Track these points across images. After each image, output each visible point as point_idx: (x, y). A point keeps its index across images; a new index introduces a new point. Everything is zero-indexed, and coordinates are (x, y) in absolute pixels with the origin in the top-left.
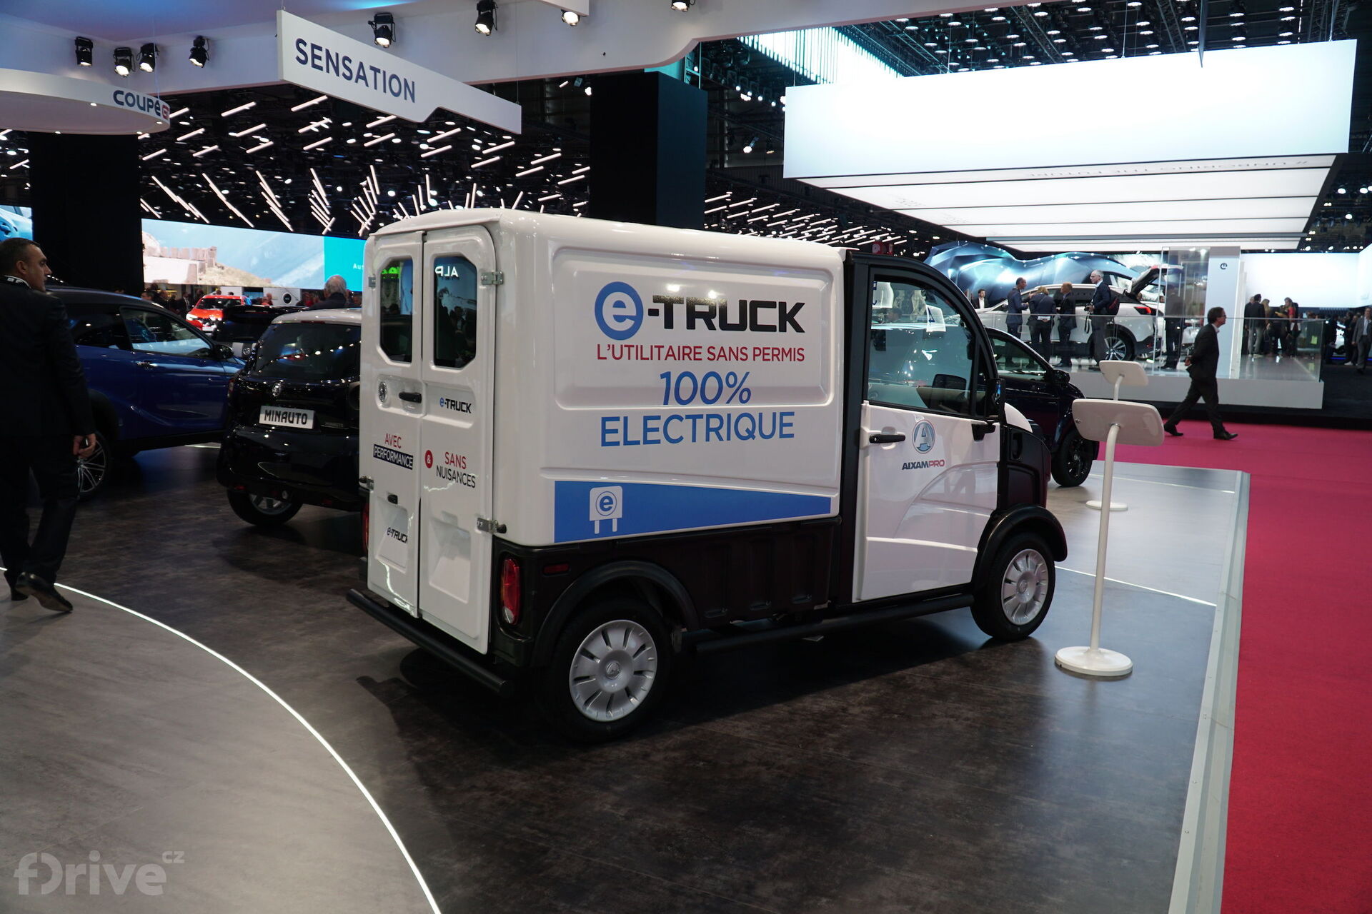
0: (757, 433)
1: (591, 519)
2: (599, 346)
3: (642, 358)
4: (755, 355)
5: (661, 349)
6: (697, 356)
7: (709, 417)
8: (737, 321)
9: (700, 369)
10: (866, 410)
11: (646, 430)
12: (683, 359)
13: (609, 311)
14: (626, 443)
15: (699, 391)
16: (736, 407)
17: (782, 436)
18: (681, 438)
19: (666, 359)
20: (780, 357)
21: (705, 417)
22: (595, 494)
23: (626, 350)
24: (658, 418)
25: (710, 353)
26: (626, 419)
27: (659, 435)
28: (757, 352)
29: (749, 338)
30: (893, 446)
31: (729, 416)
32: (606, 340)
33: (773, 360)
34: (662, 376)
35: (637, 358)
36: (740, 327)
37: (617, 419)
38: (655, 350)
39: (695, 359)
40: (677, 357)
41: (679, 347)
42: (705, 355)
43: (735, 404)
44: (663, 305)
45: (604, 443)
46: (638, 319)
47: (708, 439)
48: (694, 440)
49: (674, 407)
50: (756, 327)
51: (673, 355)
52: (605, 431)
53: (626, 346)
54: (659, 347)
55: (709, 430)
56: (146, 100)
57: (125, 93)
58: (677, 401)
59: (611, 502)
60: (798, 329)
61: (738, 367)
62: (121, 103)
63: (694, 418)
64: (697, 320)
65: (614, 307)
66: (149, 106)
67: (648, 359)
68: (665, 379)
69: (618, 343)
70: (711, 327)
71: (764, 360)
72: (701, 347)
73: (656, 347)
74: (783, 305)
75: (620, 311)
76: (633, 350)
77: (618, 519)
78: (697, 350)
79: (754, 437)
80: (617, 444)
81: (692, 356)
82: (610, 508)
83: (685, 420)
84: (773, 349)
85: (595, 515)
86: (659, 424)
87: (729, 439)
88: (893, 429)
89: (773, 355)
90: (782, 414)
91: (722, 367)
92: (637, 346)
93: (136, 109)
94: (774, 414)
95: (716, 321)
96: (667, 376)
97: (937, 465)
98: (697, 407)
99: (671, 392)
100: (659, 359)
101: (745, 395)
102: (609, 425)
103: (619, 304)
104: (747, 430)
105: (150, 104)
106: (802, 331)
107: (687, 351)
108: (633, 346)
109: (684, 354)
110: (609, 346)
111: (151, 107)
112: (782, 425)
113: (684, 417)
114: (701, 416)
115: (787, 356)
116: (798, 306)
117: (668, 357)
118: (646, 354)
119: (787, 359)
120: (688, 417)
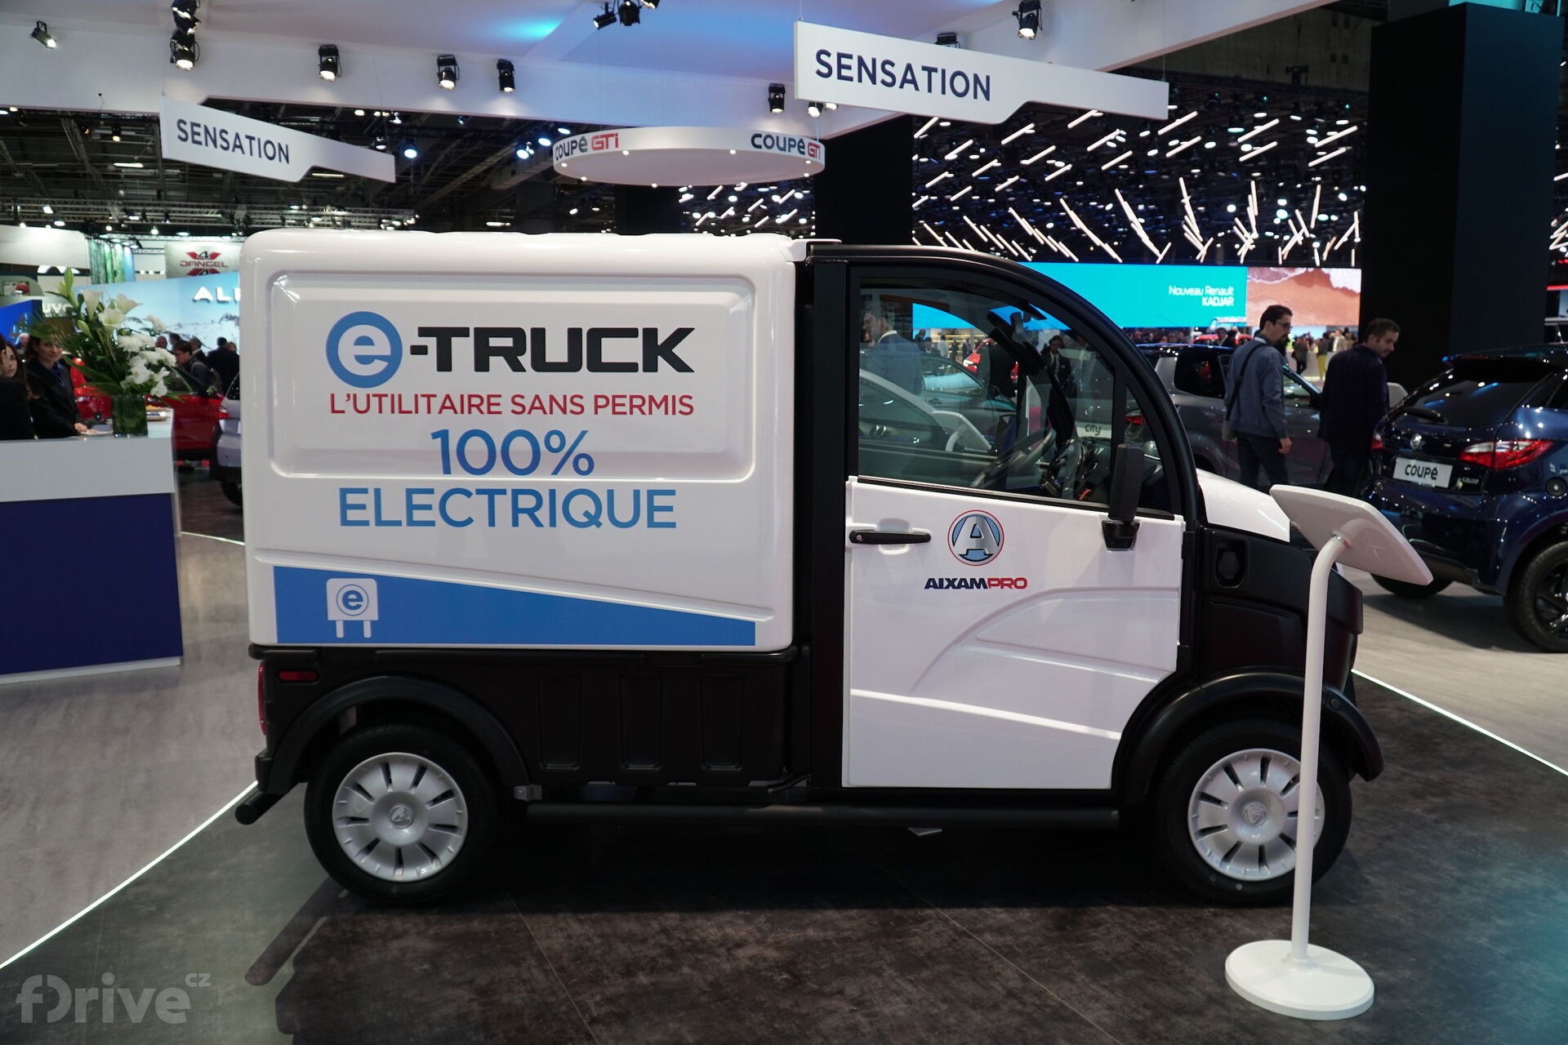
0: (604, 517)
1: (331, 617)
2: (333, 396)
3: (401, 412)
4: (597, 407)
5: (432, 399)
6: (493, 409)
7: (516, 493)
8: (563, 358)
9: (498, 427)
10: (851, 490)
11: (411, 507)
12: (470, 412)
13: (347, 350)
14: (380, 522)
15: (498, 455)
16: (569, 479)
17: (651, 524)
18: (469, 521)
19: (440, 412)
20: (646, 408)
21: (509, 493)
22: (334, 588)
23: (374, 401)
24: (431, 491)
25: (515, 403)
26: (377, 492)
27: (434, 515)
28: (602, 402)
29: (585, 382)
30: (905, 549)
31: (552, 493)
32: (343, 388)
33: (631, 413)
34: (435, 435)
35: (393, 412)
36: (572, 365)
37: (365, 491)
38: (423, 402)
39: (490, 412)
40: (458, 408)
41: (462, 396)
42: (506, 405)
43: (567, 475)
44: (434, 340)
45: (345, 522)
46: (394, 361)
47: (515, 523)
48: (492, 523)
49: (460, 478)
50: (597, 365)
51: (453, 407)
52: (345, 507)
53: (374, 395)
54: (429, 397)
55: (516, 511)
56: (787, 141)
57: (763, 136)
58: (464, 468)
59: (360, 598)
60: (681, 366)
61: (570, 426)
62: (760, 147)
63: (491, 493)
64: (492, 359)
65: (355, 344)
66: (790, 146)
67: (410, 412)
68: (439, 439)
69: (362, 393)
70: (517, 367)
71: (614, 413)
72: (500, 396)
73: (423, 396)
74: (651, 334)
75: (365, 350)
76: (386, 402)
77: (373, 623)
78: (493, 400)
79: (599, 525)
80: (366, 523)
81: (484, 408)
82: (358, 607)
83: (474, 496)
84: (632, 397)
85: (337, 613)
86: (434, 500)
87: (553, 523)
88: (906, 525)
89: (632, 406)
90: (652, 494)
91: (538, 424)
92: (393, 396)
93: (775, 150)
94: (637, 493)
95: (526, 359)
96: (443, 435)
97: (1009, 586)
98: (499, 477)
99: (451, 454)
100: (429, 412)
101: (583, 464)
102: (352, 499)
103: (364, 341)
104: (587, 514)
105: (792, 143)
106: (688, 369)
107: (475, 401)
108: (386, 396)
109: (470, 406)
110: (348, 396)
111: (794, 146)
112: (652, 509)
113: (474, 492)
114: (503, 492)
115: (658, 406)
116: (681, 334)
117: (444, 410)
118: (408, 405)
119: (658, 412)
120: (480, 492)
